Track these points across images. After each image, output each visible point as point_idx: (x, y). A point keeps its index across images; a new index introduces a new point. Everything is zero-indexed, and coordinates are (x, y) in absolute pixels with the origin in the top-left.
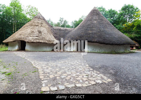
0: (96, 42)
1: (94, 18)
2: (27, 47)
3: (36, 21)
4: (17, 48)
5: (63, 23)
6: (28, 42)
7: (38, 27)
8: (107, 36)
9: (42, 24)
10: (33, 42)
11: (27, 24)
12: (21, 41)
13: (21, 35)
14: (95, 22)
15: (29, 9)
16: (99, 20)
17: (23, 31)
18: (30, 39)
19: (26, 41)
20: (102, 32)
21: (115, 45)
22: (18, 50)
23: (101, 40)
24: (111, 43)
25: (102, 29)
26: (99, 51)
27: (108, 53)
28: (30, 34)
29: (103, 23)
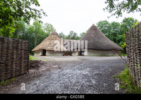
0: (91, 49)
1: (92, 33)
2: (47, 54)
3: (53, 36)
4: (40, 54)
5: (73, 35)
6: (48, 50)
7: (53, 40)
8: (99, 45)
9: (56, 38)
10: (50, 50)
11: (46, 39)
12: (43, 50)
13: (43, 46)
14: (92, 35)
15: (46, 26)
16: (95, 34)
17: (44, 43)
18: (49, 48)
19: (46, 49)
20: (96, 42)
21: (104, 50)
22: (41, 56)
23: (93, 47)
24: (100, 49)
25: (97, 40)
26: (93, 55)
27: (99, 56)
28: (49, 45)
29: (98, 36)
